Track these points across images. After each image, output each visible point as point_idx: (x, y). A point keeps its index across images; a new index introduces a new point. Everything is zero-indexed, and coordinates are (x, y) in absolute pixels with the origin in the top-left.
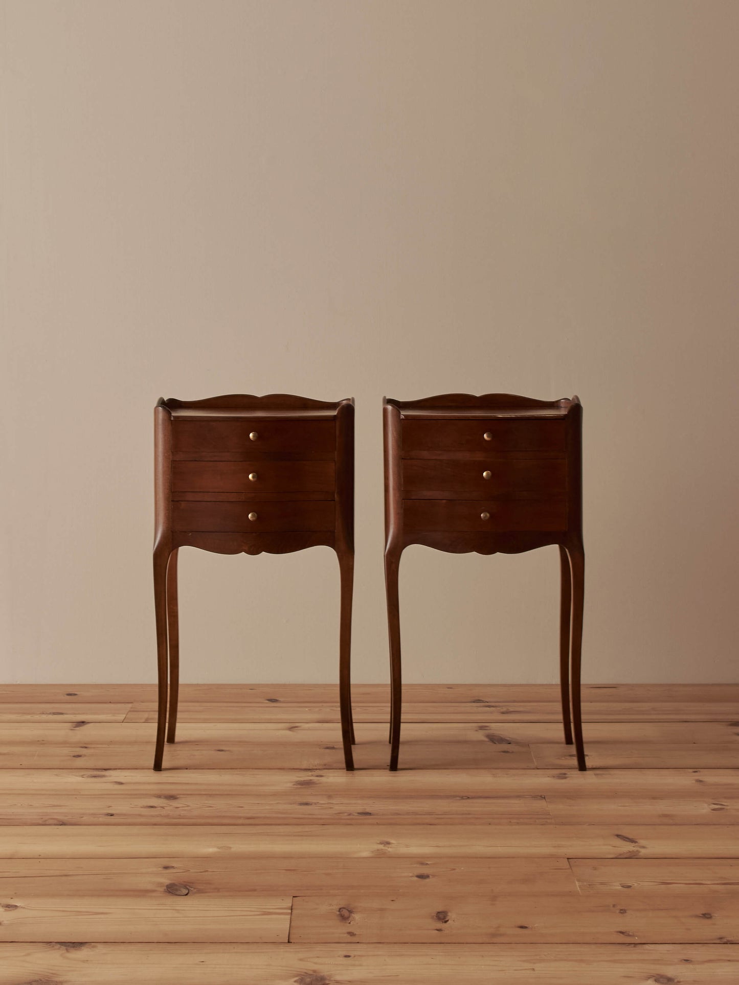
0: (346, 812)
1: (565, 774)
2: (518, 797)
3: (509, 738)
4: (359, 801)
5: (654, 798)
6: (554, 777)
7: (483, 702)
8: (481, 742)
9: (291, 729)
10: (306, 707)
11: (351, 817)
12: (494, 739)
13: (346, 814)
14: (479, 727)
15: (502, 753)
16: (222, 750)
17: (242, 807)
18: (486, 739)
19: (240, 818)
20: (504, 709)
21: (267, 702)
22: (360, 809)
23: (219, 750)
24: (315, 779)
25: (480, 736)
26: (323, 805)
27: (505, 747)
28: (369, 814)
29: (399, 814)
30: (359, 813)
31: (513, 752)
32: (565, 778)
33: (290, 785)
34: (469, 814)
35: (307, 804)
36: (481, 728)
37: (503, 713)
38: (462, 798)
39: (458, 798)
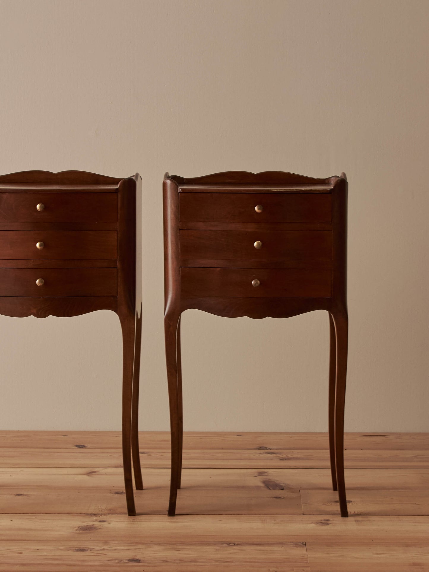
0: (115, 560)
1: (328, 520)
2: (281, 544)
3: (283, 484)
4: (132, 548)
6: (317, 523)
7: (266, 449)
8: (257, 488)
9: (89, 474)
10: (107, 453)
11: (121, 564)
12: (270, 485)
13: (116, 561)
14: (258, 473)
15: (274, 499)
18: (262, 485)
20: (284, 456)
22: (131, 555)
24: (97, 524)
25: (258, 482)
26: (96, 552)
27: (278, 492)
28: (138, 561)
29: (166, 561)
30: (129, 560)
31: (284, 498)
32: (328, 524)
33: (71, 530)
35: (83, 550)
36: (260, 474)
37: (282, 459)
38: (229, 544)
39: (225, 545)
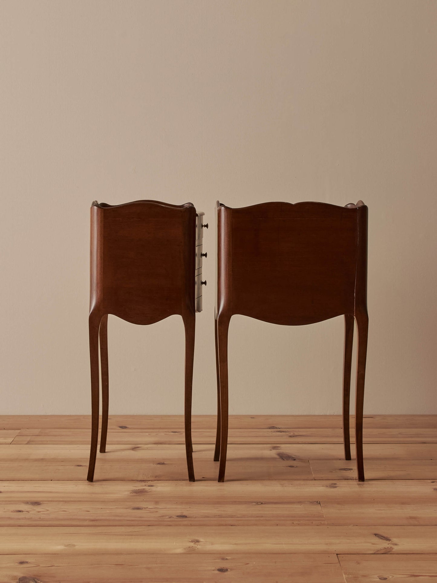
0: (166, 516)
1: (335, 484)
2: (300, 503)
3: (295, 456)
4: (179, 506)
5: (403, 503)
6: (327, 486)
7: (276, 428)
8: (273, 459)
9: (134, 449)
10: (146, 432)
11: (172, 519)
12: (283, 457)
13: (167, 517)
14: (273, 447)
15: (288, 467)
16: (81, 466)
17: (89, 511)
18: (277, 456)
19: (85, 520)
20: (292, 434)
21: (119, 428)
22: (179, 512)
23: (78, 466)
24: (147, 488)
25: (273, 453)
26: (150, 510)
27: (291, 463)
28: (186, 517)
29: (208, 517)
30: (177, 516)
31: (297, 467)
32: (336, 487)
33: (127, 493)
34: (262, 517)
35: (138, 509)
36: (274, 448)
37: (291, 436)
38: (257, 503)
39: (254, 504)
